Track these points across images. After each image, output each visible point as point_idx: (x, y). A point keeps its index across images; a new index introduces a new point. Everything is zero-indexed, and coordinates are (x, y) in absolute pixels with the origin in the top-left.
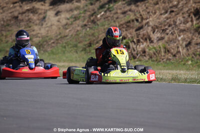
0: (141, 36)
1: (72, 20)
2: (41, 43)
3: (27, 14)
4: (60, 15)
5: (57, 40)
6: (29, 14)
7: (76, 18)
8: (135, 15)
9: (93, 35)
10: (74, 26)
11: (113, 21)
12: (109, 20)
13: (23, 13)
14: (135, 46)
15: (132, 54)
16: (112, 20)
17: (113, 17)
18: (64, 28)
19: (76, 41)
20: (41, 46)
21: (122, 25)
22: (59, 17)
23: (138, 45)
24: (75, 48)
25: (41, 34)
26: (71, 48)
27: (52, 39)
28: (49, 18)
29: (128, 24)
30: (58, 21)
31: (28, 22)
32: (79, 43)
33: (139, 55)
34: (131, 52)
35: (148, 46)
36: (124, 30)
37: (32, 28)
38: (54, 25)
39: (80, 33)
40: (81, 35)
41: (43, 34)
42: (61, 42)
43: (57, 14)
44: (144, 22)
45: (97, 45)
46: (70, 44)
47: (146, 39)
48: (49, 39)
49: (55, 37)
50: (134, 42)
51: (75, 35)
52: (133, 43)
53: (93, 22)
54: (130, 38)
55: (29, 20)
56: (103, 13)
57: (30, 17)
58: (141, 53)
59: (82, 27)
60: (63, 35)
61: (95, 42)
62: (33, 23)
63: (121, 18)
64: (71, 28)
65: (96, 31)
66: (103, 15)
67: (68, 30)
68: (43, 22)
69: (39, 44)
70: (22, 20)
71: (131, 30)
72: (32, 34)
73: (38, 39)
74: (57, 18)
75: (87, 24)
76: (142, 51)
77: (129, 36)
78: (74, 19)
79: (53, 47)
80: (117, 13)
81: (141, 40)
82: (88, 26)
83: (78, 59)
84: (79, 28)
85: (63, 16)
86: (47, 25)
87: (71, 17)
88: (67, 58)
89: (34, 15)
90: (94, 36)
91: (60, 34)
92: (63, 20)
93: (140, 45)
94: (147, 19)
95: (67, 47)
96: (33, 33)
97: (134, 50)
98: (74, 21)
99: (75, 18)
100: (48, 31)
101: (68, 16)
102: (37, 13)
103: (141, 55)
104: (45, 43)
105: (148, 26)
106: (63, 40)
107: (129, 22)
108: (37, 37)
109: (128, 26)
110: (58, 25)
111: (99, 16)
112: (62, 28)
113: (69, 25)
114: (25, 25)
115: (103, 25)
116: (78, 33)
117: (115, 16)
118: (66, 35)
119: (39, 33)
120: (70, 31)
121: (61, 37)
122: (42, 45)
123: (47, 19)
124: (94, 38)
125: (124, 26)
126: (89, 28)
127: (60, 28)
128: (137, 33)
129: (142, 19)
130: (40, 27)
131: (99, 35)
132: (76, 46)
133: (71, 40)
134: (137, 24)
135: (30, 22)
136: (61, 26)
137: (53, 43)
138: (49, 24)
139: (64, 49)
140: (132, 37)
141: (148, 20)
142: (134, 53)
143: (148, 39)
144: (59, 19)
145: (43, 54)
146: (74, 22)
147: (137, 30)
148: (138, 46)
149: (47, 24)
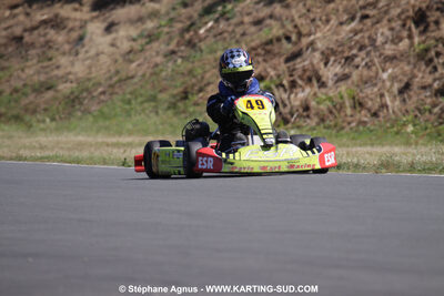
0: (299, 72)
1: (144, 41)
2: (76, 94)
3: (41, 31)
4: (117, 31)
5: (111, 86)
6: (47, 30)
7: (151, 37)
9: (191, 72)
10: (148, 54)
11: (234, 41)
13: (34, 28)
14: (285, 96)
16: (232, 38)
17: (233, 31)
18: (124, 60)
19: (154, 87)
20: (77, 101)
21: (254, 49)
22: (113, 35)
23: (291, 92)
24: (153, 104)
25: (76, 74)
26: (142, 103)
27: (99, 84)
28: (91, 40)
29: (268, 47)
30: (113, 45)
31: (44, 49)
32: (161, 91)
35: (315, 94)
37: (54, 60)
38: (102, 53)
39: (162, 71)
40: (164, 74)
41: (80, 75)
42: (121, 92)
43: (109, 28)
44: (305, 41)
45: (201, 95)
46: (141, 95)
47: (310, 80)
48: (94, 85)
49: (106, 80)
50: (283, 86)
51: (152, 74)
52: (281, 89)
53: (191, 44)
54: (275, 78)
55: (48, 44)
57: (49, 37)
58: (301, 110)
59: (165, 56)
60: (123, 74)
61: (196, 88)
62: (57, 49)
63: (252, 34)
64: (141, 60)
65: (196, 64)
66: (212, 28)
67: (134, 65)
68: (79, 47)
69: (72, 97)
70: (32, 45)
71: (275, 61)
72: (56, 76)
73: (68, 85)
74: (109, 38)
75: (176, 49)
76: (301, 106)
77: (272, 73)
78: (147, 40)
79: (103, 101)
81: (300, 82)
82: (180, 54)
83: (161, 127)
84: (159, 59)
85: (123, 32)
86: (88, 55)
87: (141, 36)
88: (135, 125)
89: (57, 33)
90: (194, 77)
91: (117, 72)
92: (122, 43)
93: (296, 94)
94: (309, 35)
95: (133, 102)
96: (56, 72)
97: (285, 106)
98: (147, 43)
99: (149, 36)
100: (90, 67)
101: (134, 32)
102: (64, 28)
103: (300, 116)
104: (85, 94)
105: (314, 50)
106: (124, 87)
107: (270, 42)
108: (66, 82)
109: (268, 52)
110: (113, 54)
111: (202, 31)
112: (120, 60)
113: (135, 53)
114: (38, 55)
115: (213, 51)
116: (157, 70)
117: (239, 30)
118: (130, 75)
119: (70, 73)
120: (139, 65)
121: (120, 81)
122: (77, 97)
123: (86, 40)
124: (194, 80)
125: (259, 50)
126: (181, 57)
127: (116, 61)
128: (288, 68)
129: (300, 35)
130: (71, 58)
131: (205, 72)
132: (153, 99)
133: (142, 87)
134: (288, 47)
135: (50, 47)
136: (118, 57)
137: (103, 93)
138: (92, 52)
139: (127, 107)
141: (312, 37)
143: (314, 78)
144: (115, 39)
145: (81, 119)
146: (148, 47)
148: (292, 96)
149: (87, 52)
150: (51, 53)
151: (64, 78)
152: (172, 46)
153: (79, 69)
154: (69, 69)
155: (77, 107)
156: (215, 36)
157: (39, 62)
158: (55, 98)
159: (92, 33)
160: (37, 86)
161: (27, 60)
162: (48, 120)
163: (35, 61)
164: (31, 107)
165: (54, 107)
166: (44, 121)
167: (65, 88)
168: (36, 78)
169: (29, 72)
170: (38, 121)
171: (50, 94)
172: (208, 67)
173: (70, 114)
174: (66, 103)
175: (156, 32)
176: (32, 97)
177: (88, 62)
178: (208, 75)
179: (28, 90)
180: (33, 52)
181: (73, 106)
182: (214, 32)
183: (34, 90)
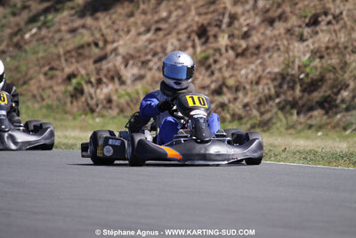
8: (93, 35)
12: (45, 43)
15: (88, 105)
33: (100, 106)
34: (86, 100)
36: (73, 60)
56: (34, 31)
80: (59, 31)
140: (88, 74)
142: (92, 103)
147: (96, 62)
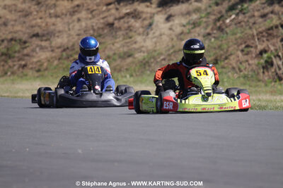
150: (131, 34)
151: (139, 50)
152: (208, 30)
153: (149, 44)
154: (142, 44)
155: (147, 68)
156: (236, 24)
157: (124, 39)
158: (133, 62)
159: (158, 21)
160: (122, 55)
161: (116, 38)
162: (128, 76)
163: (121, 39)
164: (118, 67)
165: (133, 68)
166: (126, 77)
167: (139, 56)
168: (121, 49)
169: (117, 45)
170: (122, 77)
171: (130, 60)
172: (231, 44)
173: (142, 72)
174: (141, 66)
175: (198, 21)
176: (118, 62)
177: (154, 40)
178: (231, 49)
179: (116, 57)
180: (120, 33)
181: (145, 68)
182: (235, 21)
183: (120, 57)
